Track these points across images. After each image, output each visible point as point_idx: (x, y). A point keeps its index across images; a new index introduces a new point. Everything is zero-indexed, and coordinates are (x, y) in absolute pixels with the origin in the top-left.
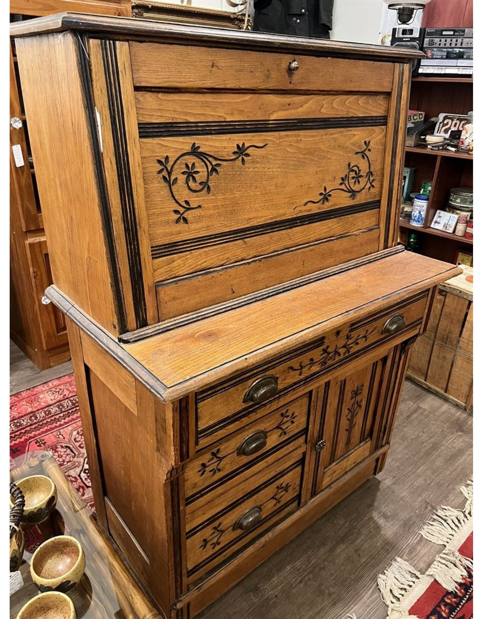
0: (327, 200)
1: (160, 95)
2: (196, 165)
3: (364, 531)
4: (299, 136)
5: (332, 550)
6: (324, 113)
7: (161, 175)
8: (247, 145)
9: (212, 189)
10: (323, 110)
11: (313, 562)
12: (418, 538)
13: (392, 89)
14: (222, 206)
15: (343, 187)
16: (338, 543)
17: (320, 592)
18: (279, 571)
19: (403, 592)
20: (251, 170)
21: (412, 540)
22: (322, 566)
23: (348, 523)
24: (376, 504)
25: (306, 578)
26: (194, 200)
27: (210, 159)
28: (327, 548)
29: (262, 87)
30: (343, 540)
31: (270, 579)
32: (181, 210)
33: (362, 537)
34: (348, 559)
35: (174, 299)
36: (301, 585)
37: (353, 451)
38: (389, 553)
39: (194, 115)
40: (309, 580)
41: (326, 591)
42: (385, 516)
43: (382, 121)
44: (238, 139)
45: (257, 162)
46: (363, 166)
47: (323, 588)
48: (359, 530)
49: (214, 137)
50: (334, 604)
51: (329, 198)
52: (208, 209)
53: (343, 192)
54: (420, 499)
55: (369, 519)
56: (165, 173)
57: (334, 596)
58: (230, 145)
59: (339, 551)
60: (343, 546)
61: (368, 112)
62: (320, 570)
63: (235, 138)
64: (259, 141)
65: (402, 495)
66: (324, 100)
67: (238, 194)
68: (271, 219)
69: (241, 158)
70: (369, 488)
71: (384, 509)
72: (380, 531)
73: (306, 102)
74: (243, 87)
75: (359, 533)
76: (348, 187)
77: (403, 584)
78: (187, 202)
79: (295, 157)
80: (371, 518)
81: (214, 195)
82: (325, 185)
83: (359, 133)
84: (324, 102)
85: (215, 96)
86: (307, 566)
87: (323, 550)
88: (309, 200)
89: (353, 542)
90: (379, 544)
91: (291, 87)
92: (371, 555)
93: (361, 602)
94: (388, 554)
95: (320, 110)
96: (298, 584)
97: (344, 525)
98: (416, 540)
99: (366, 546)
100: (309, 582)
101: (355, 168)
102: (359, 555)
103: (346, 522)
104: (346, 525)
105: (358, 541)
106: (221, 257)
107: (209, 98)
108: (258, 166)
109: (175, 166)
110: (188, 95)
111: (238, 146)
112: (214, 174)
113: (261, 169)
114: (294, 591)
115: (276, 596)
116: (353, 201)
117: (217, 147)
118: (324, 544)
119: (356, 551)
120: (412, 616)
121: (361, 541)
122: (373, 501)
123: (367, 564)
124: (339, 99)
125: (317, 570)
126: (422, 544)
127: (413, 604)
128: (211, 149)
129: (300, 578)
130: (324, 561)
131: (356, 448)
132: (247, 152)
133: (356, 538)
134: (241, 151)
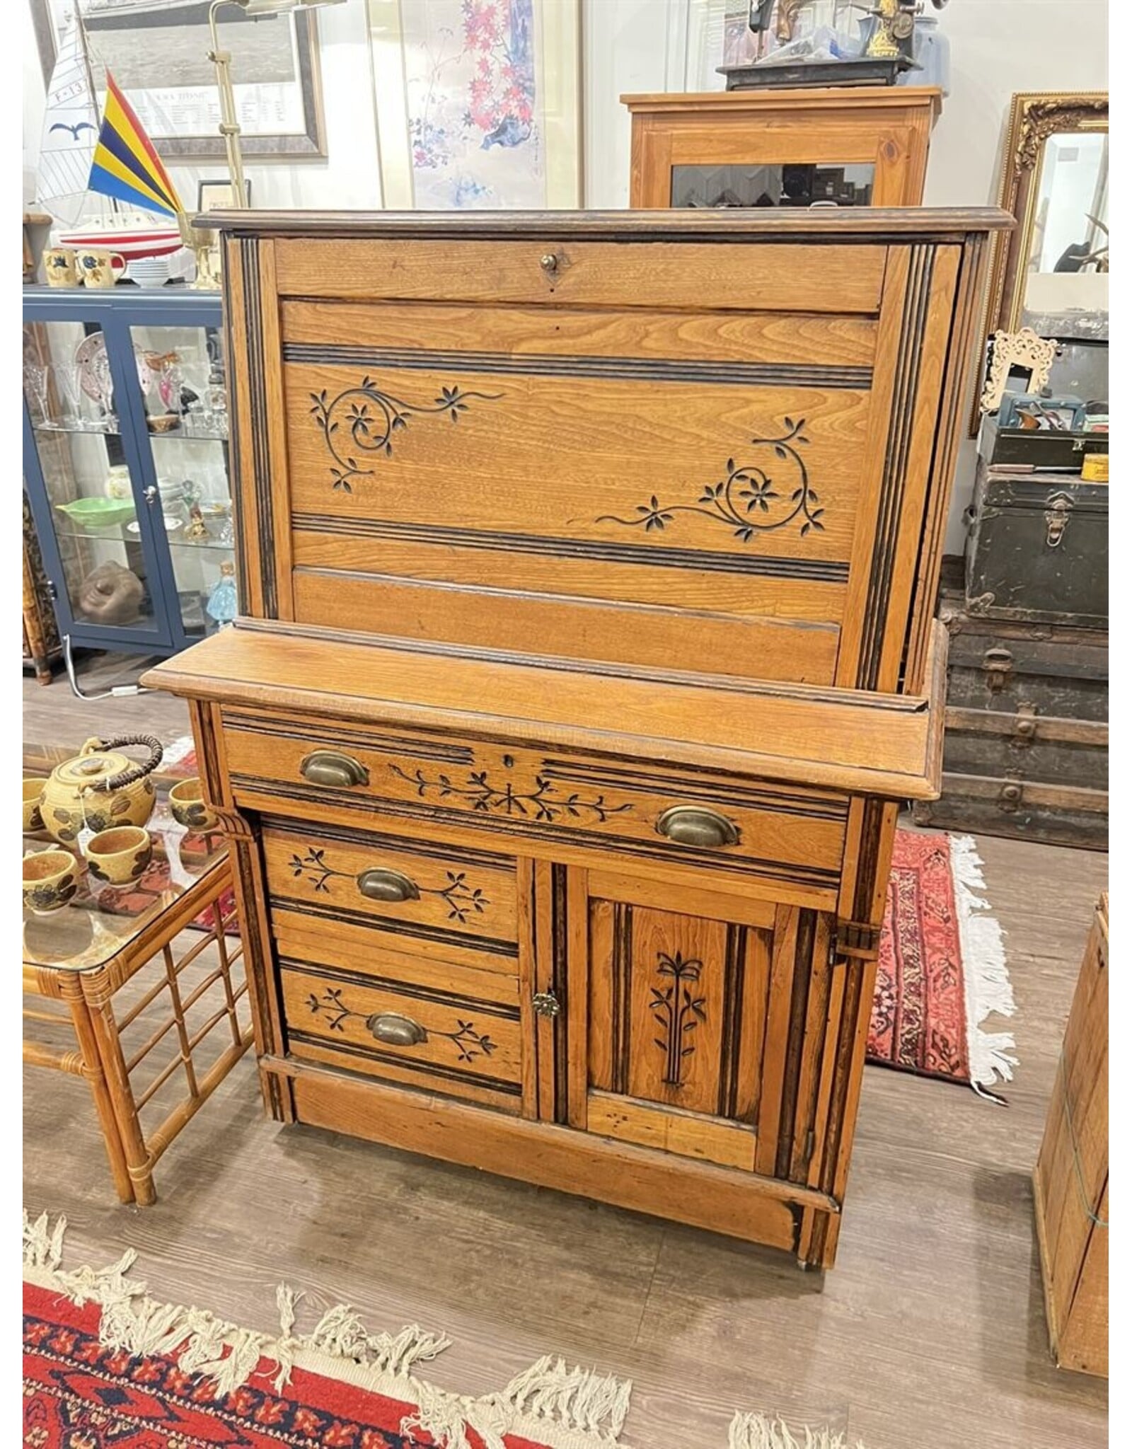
0: (660, 524)
1: (319, 307)
2: (369, 408)
3: (653, 1305)
4: (583, 387)
5: (565, 1264)
6: (651, 349)
7: (314, 415)
8: (461, 390)
9: (394, 450)
10: (648, 343)
11: (519, 1245)
12: (718, 1414)
13: (879, 306)
14: (413, 481)
15: (710, 507)
16: (589, 1269)
17: (464, 1276)
18: (466, 1203)
19: (549, 1413)
20: (470, 432)
21: (702, 1403)
22: (520, 1261)
23: (652, 1269)
24: (746, 1303)
25: (479, 1247)
26: (364, 462)
27: (393, 403)
28: (565, 1255)
29: (488, 298)
30: (602, 1273)
31: (442, 1198)
32: (343, 471)
33: (634, 1305)
34: (564, 1297)
35: (318, 597)
36: (460, 1245)
37: (690, 1114)
38: (633, 1366)
39: (369, 336)
40: (478, 1251)
41: (473, 1286)
42: (725, 1333)
43: (859, 378)
44: (449, 379)
45: (485, 423)
46: (783, 474)
47: (475, 1278)
48: (648, 1294)
49: (401, 371)
50: (453, 1306)
51: (664, 521)
52: (387, 479)
53: (713, 519)
54: (841, 1389)
55: (694, 1303)
56: (320, 413)
57: (469, 1300)
58: (431, 386)
59: (572, 1276)
60: (587, 1278)
61: (798, 353)
62: (509, 1261)
63: (439, 377)
64: (487, 386)
65: (818, 1348)
66: (651, 323)
67: (442, 469)
68: (512, 527)
69: (450, 409)
70: (781, 1277)
71: (742, 1323)
72: (676, 1333)
73: (603, 325)
74: (449, 296)
75: (640, 1297)
76: (728, 510)
77: (569, 1408)
78: (351, 461)
79: (572, 426)
80: (698, 1306)
81: (397, 460)
82: (653, 492)
83: (763, 396)
84: (651, 328)
85: (404, 309)
86: (504, 1238)
87: (554, 1250)
88: (605, 513)
89: (610, 1293)
90: (640, 1340)
91: (552, 298)
92: (602, 1334)
93: (483, 1348)
94: (626, 1364)
95: (640, 342)
96: (459, 1239)
97: (641, 1263)
98: (707, 1411)
99: (619, 1319)
100: (473, 1253)
101: (752, 474)
102: (586, 1313)
103: (649, 1265)
104: (645, 1269)
105: (618, 1300)
106: (406, 563)
107: (393, 311)
108: (485, 427)
109: (336, 406)
110: (357, 306)
111: (445, 390)
112: (399, 426)
113: (491, 435)
114: (442, 1238)
115: (417, 1218)
116: (743, 545)
117: (407, 387)
118: (568, 1247)
119: (593, 1304)
120: (502, 1443)
121: (623, 1306)
122: (749, 1296)
123: (577, 1333)
124: (695, 323)
125: (506, 1257)
126: (706, 1426)
127: (531, 1439)
128: (396, 388)
129: (472, 1238)
130: (532, 1259)
131: (702, 1116)
132: (461, 402)
133: (624, 1296)
134: (450, 397)
